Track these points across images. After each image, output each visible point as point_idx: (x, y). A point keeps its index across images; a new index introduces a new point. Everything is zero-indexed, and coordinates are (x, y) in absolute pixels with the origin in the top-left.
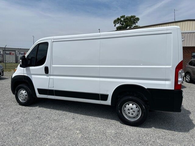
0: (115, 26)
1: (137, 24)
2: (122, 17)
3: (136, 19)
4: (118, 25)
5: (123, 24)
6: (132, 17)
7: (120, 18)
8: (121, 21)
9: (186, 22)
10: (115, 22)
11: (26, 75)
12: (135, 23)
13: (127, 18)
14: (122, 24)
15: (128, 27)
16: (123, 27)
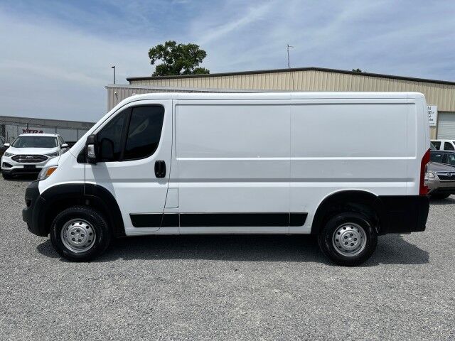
0: (152, 63)
1: (201, 65)
2: (168, 44)
3: (199, 52)
4: (160, 62)
5: (172, 62)
6: (190, 47)
7: (164, 45)
8: (167, 53)
9: (309, 72)
10: (153, 53)
11: (95, 183)
12: (196, 62)
13: (179, 49)
14: (170, 61)
15: (183, 70)
16: (170, 67)
